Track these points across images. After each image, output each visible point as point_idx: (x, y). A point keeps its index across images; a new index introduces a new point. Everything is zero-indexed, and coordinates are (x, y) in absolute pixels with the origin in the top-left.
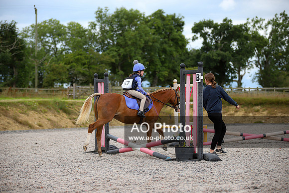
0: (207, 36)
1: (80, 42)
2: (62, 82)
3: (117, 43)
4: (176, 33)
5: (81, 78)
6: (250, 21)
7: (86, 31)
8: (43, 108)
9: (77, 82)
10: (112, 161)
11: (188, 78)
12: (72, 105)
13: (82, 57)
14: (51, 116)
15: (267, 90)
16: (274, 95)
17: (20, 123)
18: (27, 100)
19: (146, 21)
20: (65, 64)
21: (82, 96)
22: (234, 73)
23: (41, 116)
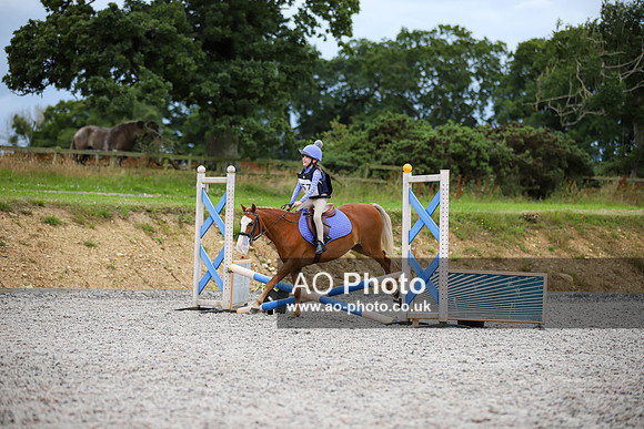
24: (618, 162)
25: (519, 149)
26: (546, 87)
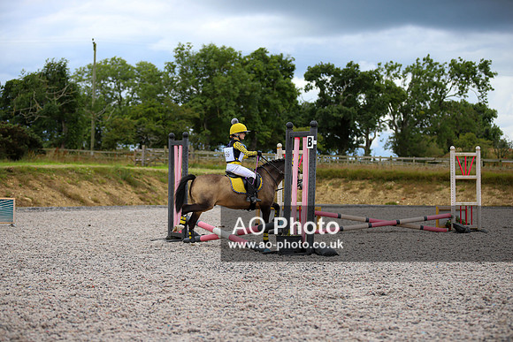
0: (325, 85)
1: (153, 89)
2: (128, 143)
3: (203, 92)
4: (283, 81)
5: (153, 138)
6: (382, 66)
7: (161, 74)
8: (100, 178)
9: (147, 143)
10: (190, 252)
11: (297, 142)
12: (139, 174)
13: (156, 110)
14: (110, 189)
15: (404, 161)
16: (413, 167)
17: (69, 197)
18: (79, 166)
19: (244, 63)
20: (132, 118)
21: (153, 163)
22: (361, 135)
23: (98, 189)
24: (55, 141)
25: (5, 135)
26: (18, 104)
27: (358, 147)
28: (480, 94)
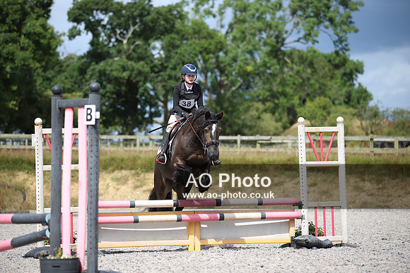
0: (100, 28)
27: (151, 122)
28: (336, 38)
